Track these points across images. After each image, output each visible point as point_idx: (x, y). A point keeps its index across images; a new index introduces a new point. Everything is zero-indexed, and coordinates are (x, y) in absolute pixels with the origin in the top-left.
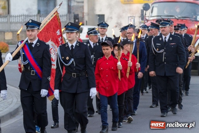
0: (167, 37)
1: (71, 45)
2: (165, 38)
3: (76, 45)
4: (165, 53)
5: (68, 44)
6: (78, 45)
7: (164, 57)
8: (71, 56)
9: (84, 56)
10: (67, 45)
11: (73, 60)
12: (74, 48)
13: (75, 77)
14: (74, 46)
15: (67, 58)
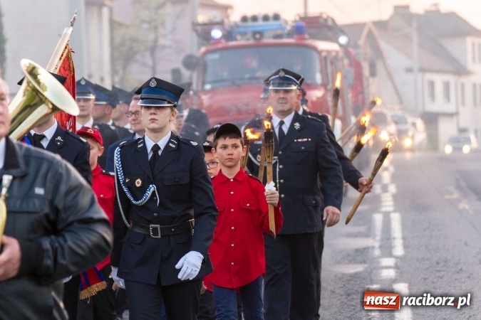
0: (285, 120)
1: (154, 144)
3: (167, 146)
5: (144, 142)
6: (174, 146)
7: (279, 180)
8: (148, 177)
9: (186, 180)
10: (142, 145)
12: (160, 153)
14: (162, 148)
15: (138, 183)
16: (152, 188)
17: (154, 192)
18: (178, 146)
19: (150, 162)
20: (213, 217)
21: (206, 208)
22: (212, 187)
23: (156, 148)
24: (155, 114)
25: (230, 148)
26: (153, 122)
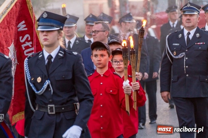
0: (191, 32)
1: (49, 54)
2: (189, 34)
3: (57, 55)
4: (187, 58)
5: (43, 54)
6: (61, 55)
8: (45, 76)
10: (41, 55)
11: (47, 83)
12: (53, 60)
13: (54, 113)
14: (54, 57)
15: (39, 80)
16: (48, 82)
17: (48, 85)
18: (65, 55)
19: (46, 66)
20: (91, 101)
21: (86, 96)
22: (89, 82)
23: (50, 57)
24: (46, 35)
25: (99, 56)
26: (45, 41)
